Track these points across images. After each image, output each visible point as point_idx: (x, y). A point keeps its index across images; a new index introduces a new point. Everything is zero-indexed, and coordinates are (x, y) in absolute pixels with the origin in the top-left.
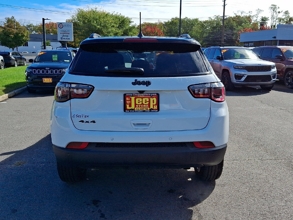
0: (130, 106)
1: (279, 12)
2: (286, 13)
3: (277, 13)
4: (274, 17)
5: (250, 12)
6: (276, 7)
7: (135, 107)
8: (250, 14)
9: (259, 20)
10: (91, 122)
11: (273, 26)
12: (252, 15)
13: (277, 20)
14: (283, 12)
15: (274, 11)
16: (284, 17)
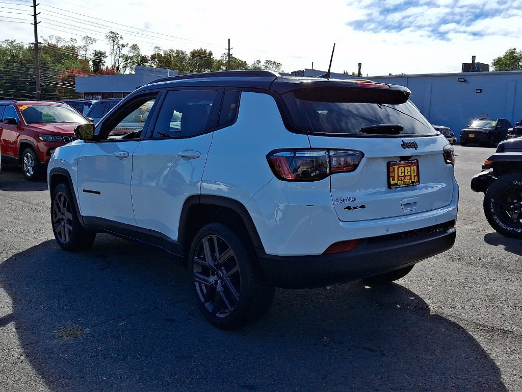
0: (393, 180)
1: (123, 46)
2: (135, 47)
3: (121, 47)
4: (115, 53)
5: (73, 40)
6: (117, 36)
7: (398, 180)
8: (72, 43)
9: (90, 55)
10: (360, 207)
11: (115, 69)
12: (76, 45)
13: (121, 59)
14: (129, 46)
15: (115, 43)
16: (131, 55)
